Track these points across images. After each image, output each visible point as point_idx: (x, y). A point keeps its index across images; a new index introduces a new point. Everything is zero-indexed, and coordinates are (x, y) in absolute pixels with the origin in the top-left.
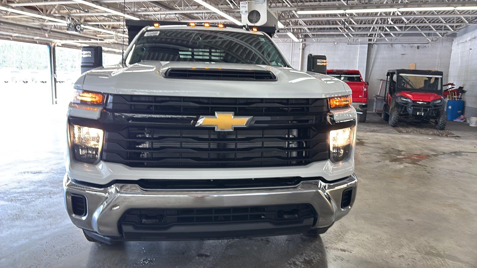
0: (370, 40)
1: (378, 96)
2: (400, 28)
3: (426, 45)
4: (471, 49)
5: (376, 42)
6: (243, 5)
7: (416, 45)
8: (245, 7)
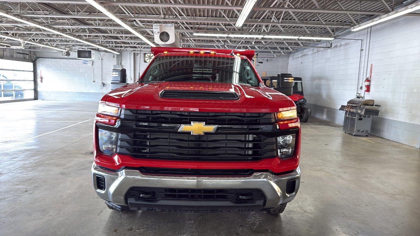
2: (259, 47)
3: (273, 59)
4: (302, 63)
6: (156, 27)
7: (266, 59)
8: (158, 29)
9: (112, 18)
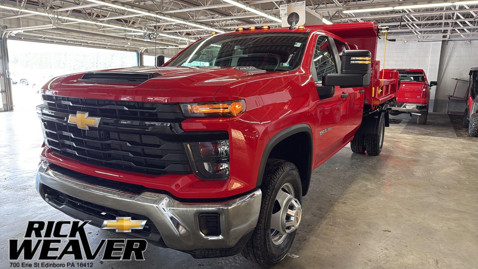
0: (444, 37)
1: (451, 96)
2: (471, 23)
5: (449, 38)
6: (282, 8)
8: (285, 10)
9: (235, 5)
